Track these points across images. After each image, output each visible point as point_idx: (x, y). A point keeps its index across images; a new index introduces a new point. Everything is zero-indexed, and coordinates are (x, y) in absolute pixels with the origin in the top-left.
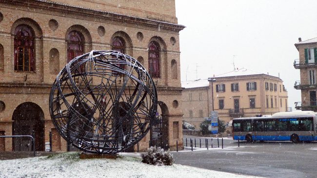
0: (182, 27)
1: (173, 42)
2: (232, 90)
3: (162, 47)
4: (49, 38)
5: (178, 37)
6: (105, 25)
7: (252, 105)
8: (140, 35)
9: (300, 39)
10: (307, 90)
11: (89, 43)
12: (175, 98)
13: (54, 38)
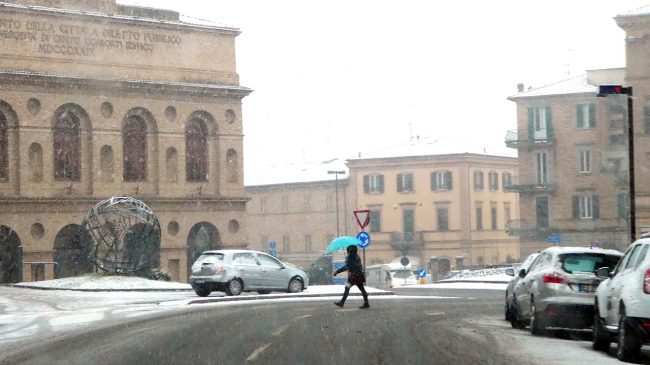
0: (247, 92)
1: (230, 119)
2: (400, 189)
3: (210, 128)
4: (28, 127)
5: (240, 109)
6: (113, 101)
7: (443, 224)
8: (171, 111)
9: (521, 87)
10: (532, 194)
11: (88, 131)
12: (233, 215)
13: (35, 128)
